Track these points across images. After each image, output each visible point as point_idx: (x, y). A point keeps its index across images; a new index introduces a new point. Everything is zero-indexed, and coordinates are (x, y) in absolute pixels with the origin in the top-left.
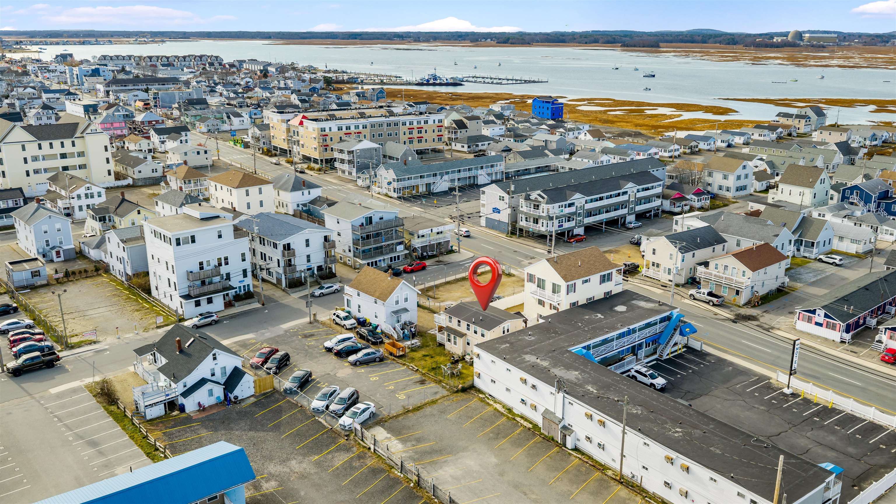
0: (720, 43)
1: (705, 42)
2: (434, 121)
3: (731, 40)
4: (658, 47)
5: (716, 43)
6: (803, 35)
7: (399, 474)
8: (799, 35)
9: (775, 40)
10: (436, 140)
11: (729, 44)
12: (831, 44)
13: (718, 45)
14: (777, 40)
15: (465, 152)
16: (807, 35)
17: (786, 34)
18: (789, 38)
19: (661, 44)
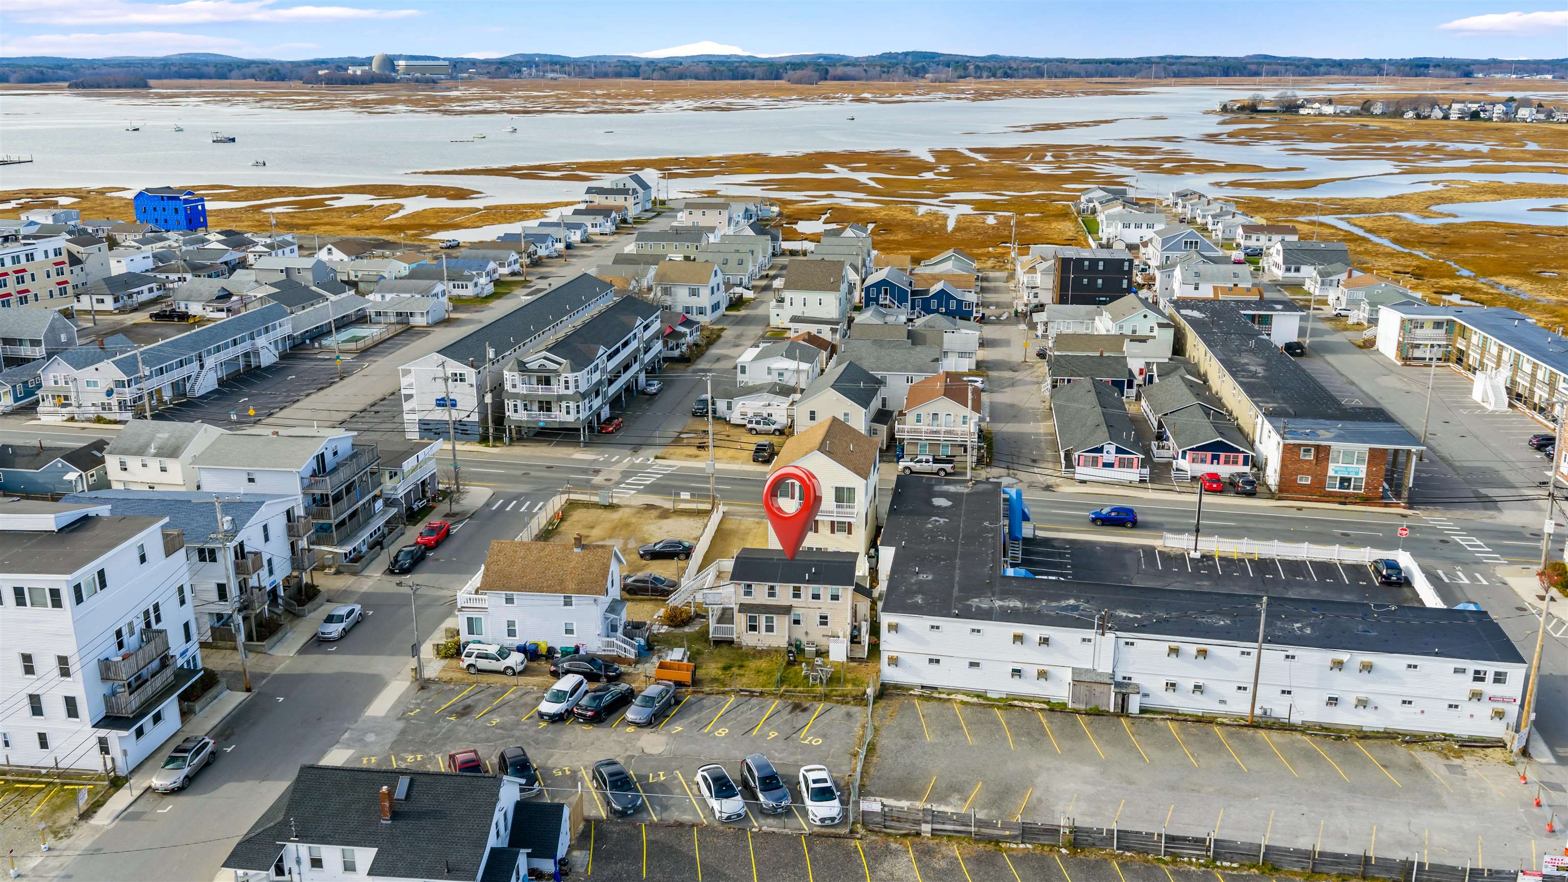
0: (253, 76)
1: (223, 77)
2: (46, 252)
3: (273, 72)
4: (146, 86)
5: (245, 78)
6: (396, 63)
7: (1022, 846)
8: (389, 62)
9: (350, 72)
10: (56, 292)
11: (272, 79)
12: (443, 77)
13: (253, 81)
14: (355, 72)
15: (110, 313)
16: (402, 63)
17: (368, 61)
18: (375, 68)
19: (152, 82)
